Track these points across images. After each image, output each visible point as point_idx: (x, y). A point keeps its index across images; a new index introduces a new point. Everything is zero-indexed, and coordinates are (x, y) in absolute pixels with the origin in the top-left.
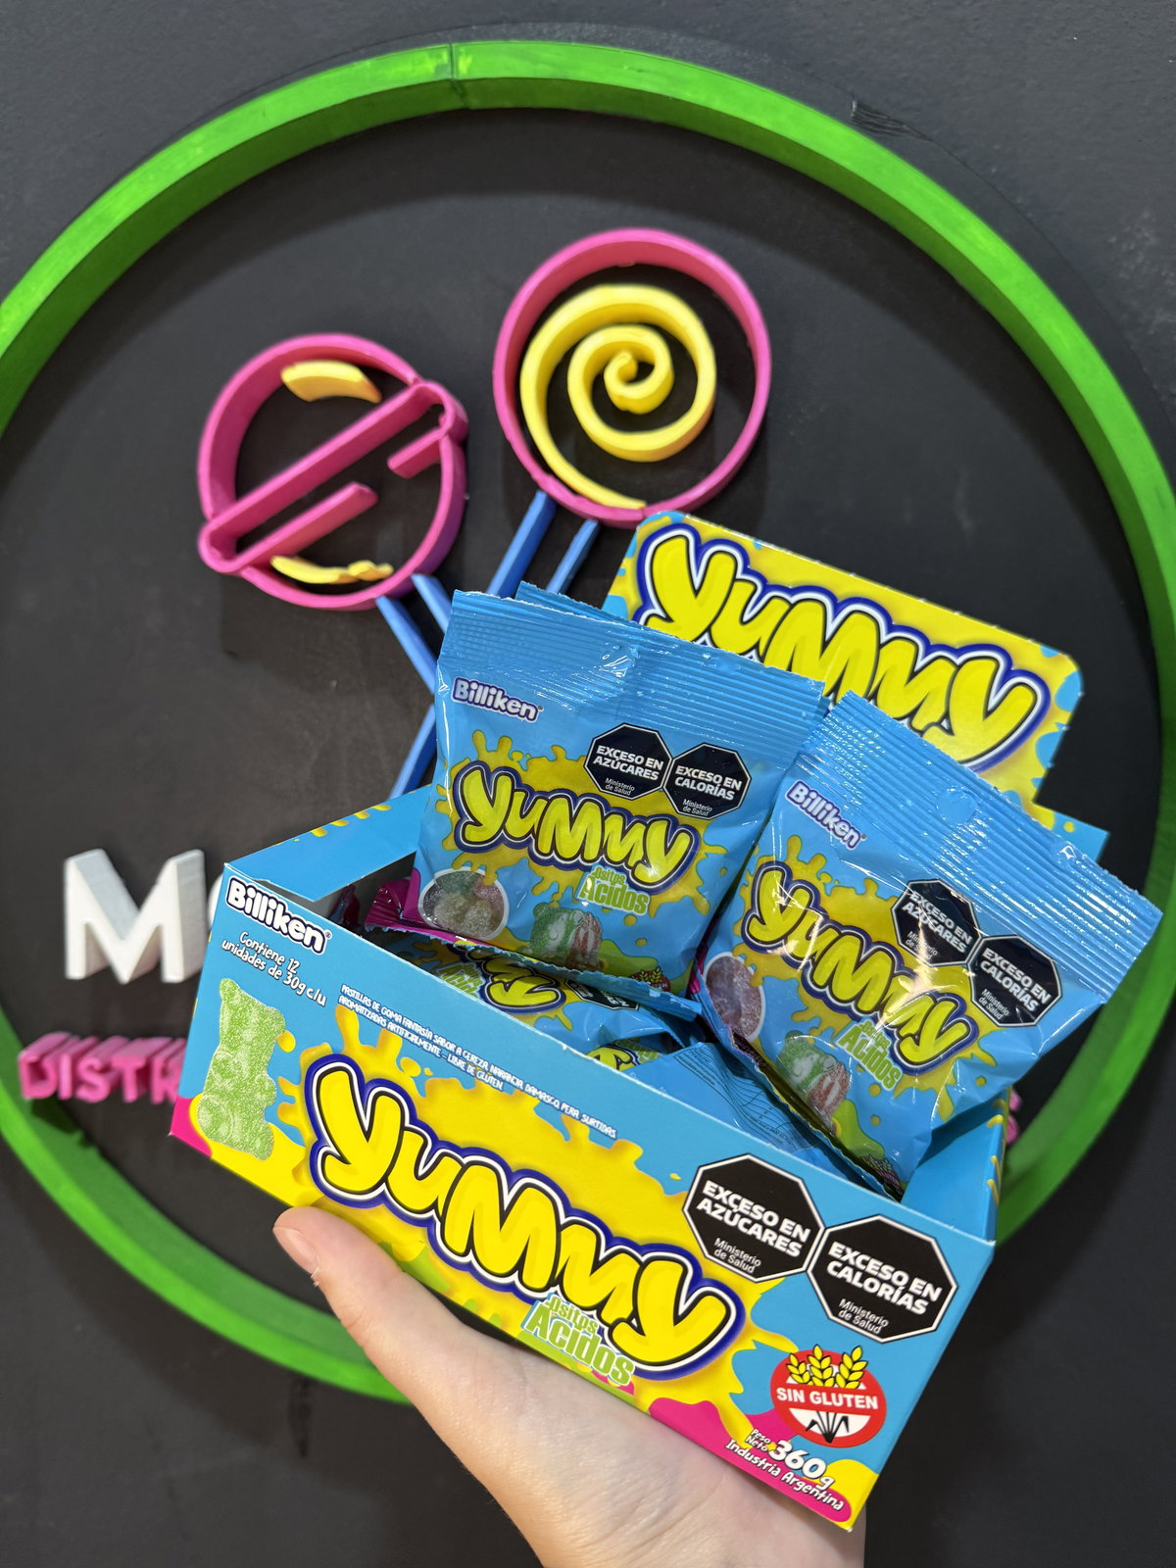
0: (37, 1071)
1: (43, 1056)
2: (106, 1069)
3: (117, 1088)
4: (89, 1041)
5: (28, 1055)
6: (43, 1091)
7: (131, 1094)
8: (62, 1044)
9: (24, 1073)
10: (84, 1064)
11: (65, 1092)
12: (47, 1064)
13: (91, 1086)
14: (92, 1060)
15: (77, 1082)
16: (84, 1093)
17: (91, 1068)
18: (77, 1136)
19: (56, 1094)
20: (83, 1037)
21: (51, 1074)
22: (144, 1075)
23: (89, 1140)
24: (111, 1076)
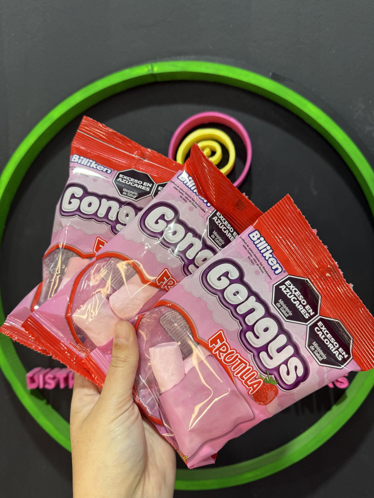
0: (32, 380)
1: (34, 375)
2: (54, 378)
3: (58, 385)
4: (48, 370)
5: (30, 374)
6: (34, 386)
7: (62, 386)
8: (39, 371)
9: (28, 381)
10: (47, 377)
11: (41, 386)
12: (36, 377)
13: (50, 384)
14: (50, 375)
15: (45, 383)
16: (47, 387)
17: (49, 378)
18: (45, 401)
19: (38, 388)
20: (46, 368)
21: (37, 381)
22: (66, 379)
23: (48, 403)
24: (56, 380)
